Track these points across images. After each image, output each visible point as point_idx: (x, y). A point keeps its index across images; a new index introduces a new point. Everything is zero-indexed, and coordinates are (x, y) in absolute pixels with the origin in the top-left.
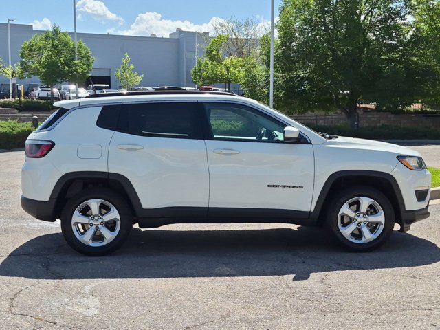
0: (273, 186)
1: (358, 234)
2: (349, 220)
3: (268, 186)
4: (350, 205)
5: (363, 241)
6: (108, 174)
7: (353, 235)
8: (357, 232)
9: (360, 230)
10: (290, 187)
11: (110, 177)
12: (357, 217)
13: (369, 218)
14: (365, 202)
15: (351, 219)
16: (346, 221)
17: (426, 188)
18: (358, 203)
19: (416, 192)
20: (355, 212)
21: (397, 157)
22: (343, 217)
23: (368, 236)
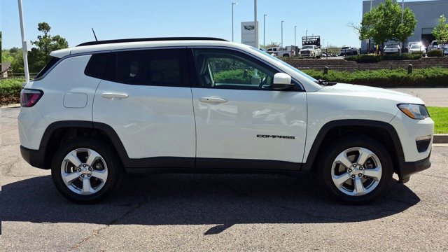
0: (263, 136)
1: (350, 185)
2: (344, 169)
3: (258, 136)
4: (348, 154)
5: (354, 193)
6: (93, 123)
7: (344, 184)
8: (350, 183)
9: (353, 182)
10: (280, 137)
11: (95, 127)
12: (352, 168)
13: (366, 171)
14: (365, 154)
15: (346, 168)
16: (341, 169)
17: (427, 138)
18: (357, 154)
19: (417, 142)
20: (353, 162)
21: (398, 105)
22: (338, 165)
23: (360, 189)
